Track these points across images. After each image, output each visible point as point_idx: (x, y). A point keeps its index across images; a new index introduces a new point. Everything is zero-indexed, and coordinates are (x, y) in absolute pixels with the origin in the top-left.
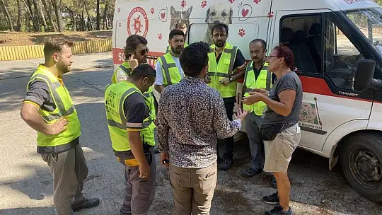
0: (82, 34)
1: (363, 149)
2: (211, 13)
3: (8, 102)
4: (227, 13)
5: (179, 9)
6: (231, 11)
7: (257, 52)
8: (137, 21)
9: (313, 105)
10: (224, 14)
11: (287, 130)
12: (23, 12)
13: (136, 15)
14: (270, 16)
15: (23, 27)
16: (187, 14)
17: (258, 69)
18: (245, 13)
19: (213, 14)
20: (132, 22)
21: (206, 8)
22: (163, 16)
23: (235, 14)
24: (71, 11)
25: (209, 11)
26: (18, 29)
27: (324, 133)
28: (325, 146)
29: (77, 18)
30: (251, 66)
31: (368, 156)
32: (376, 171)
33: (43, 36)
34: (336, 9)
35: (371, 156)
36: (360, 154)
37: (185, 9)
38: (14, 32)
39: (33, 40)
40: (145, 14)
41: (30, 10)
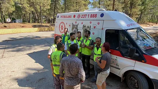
0: (48, 25)
1: (133, 76)
2: (84, 26)
3: (22, 48)
4: (89, 27)
5: (75, 24)
6: (90, 26)
7: (98, 42)
8: (62, 26)
9: (116, 60)
10: (88, 27)
11: (104, 72)
12: (31, 17)
13: (62, 24)
14: (102, 29)
15: (31, 21)
16: (77, 26)
17: (98, 47)
18: (95, 27)
19: (85, 27)
20: (61, 27)
21: (83, 25)
22: (70, 25)
23: (91, 27)
24: (46, 17)
25: (83, 26)
26: (29, 22)
27: (120, 69)
28: (120, 73)
29: (48, 19)
30: (96, 45)
31: (134, 79)
32: (137, 84)
33: (36, 25)
34: (124, 29)
35: (135, 79)
36: (132, 78)
37: (77, 24)
38: (28, 23)
39: (33, 26)
40: (64, 24)
41: (33, 16)
